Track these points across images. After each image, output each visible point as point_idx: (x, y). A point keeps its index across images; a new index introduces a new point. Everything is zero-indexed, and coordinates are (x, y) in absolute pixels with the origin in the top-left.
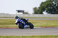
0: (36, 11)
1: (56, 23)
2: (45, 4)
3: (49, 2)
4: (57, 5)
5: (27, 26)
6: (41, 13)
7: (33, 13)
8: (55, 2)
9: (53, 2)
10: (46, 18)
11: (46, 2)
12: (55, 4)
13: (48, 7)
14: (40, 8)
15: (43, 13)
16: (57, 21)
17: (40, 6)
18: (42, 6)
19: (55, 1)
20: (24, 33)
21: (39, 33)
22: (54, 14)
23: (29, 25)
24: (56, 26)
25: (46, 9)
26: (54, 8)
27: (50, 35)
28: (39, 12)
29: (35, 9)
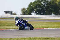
0: (24, 12)
1: (45, 25)
2: (34, 5)
3: (38, 3)
4: (46, 6)
5: (27, 27)
6: (30, 14)
7: (21, 14)
8: (44, 3)
9: (42, 3)
10: (35, 19)
11: (35, 3)
12: (44, 5)
13: (37, 8)
14: (29, 9)
15: (32, 14)
16: (46, 22)
17: (29, 7)
18: (30, 7)
19: (44, 1)
20: (12, 35)
21: (27, 35)
22: (43, 15)
23: (29, 26)
24: (45, 28)
25: (35, 10)
26: (43, 9)
27: (39, 37)
28: (27, 13)
29: (23, 10)
